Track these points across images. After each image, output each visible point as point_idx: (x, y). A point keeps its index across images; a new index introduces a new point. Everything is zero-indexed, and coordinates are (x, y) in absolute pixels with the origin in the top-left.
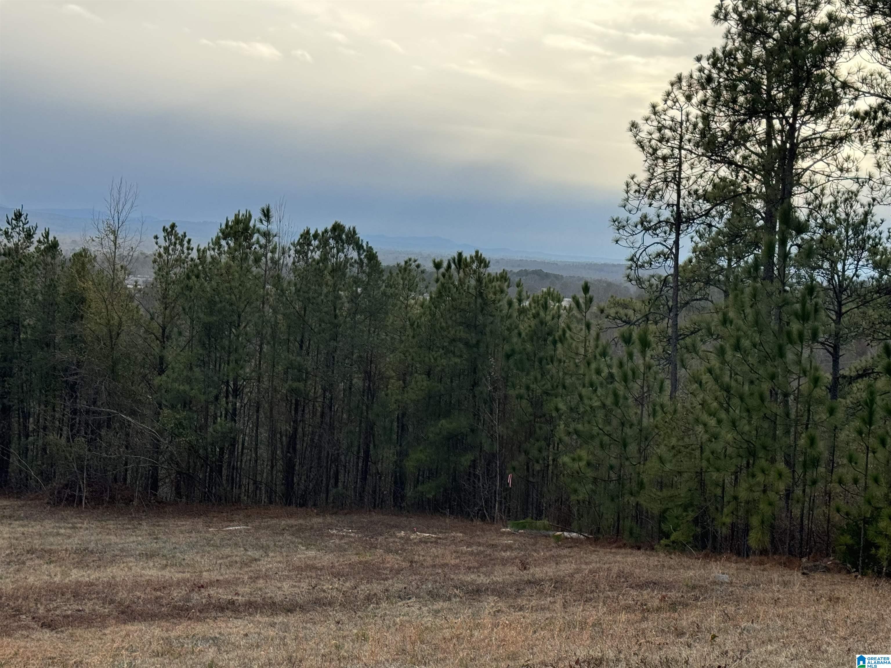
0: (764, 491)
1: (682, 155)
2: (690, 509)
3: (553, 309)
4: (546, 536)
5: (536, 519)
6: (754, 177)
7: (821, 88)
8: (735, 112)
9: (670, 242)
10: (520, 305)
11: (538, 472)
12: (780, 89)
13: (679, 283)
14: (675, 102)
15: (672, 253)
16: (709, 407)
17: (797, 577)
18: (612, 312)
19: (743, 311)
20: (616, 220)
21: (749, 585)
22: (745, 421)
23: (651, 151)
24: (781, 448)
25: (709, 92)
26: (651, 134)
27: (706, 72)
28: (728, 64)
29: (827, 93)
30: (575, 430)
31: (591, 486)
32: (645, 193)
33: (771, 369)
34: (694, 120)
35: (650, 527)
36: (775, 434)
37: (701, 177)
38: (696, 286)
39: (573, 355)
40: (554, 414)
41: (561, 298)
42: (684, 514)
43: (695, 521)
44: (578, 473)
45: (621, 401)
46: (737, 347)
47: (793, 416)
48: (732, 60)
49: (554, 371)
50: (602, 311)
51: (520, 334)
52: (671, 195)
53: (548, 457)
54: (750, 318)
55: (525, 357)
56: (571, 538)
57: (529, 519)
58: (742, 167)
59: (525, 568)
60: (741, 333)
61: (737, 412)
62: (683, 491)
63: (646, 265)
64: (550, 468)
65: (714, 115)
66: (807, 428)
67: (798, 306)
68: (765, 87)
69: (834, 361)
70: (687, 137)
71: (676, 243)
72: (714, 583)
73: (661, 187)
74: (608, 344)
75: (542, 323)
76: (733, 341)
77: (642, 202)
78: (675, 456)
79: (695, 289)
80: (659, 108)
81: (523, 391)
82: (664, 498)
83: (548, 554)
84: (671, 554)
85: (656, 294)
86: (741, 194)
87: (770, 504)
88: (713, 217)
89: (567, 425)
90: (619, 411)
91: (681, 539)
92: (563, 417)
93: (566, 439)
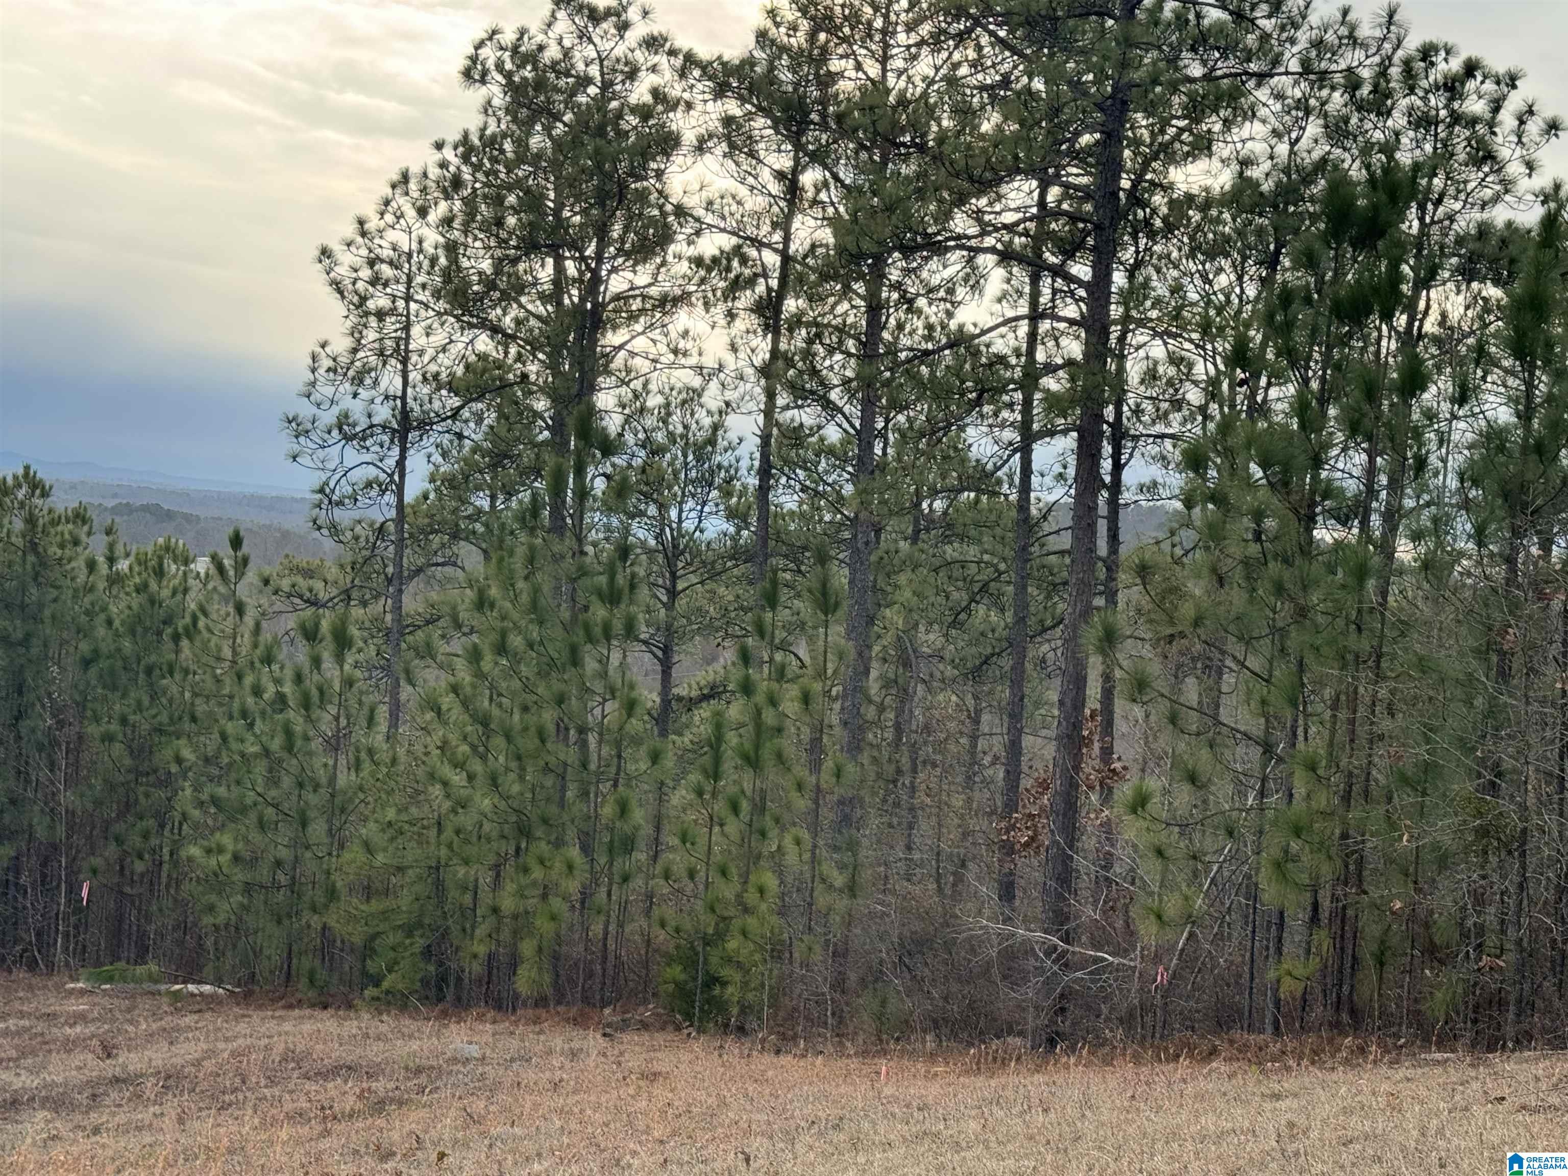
0: (544, 897)
1: (412, 312)
2: (417, 933)
3: (174, 576)
4: (153, 994)
5: (136, 963)
6: (535, 356)
7: (641, 214)
8: (503, 243)
9: (391, 463)
10: (111, 568)
11: (142, 875)
12: (577, 209)
13: (406, 535)
14: (398, 218)
15: (392, 481)
16: (454, 754)
17: (593, 1041)
18: (285, 584)
19: (512, 585)
20: (294, 419)
21: (512, 1060)
22: (512, 776)
23: (356, 299)
24: (573, 821)
25: (458, 205)
26: (356, 271)
27: (452, 169)
28: (489, 159)
29: (652, 220)
30: (212, 796)
31: (240, 898)
32: (345, 374)
33: (557, 686)
34: (432, 251)
35: (347, 968)
36: (563, 797)
37: (444, 350)
38: (436, 540)
39: (212, 662)
40: (174, 768)
41: (191, 557)
42: (408, 942)
43: (427, 953)
44: (216, 875)
45: (299, 743)
46: (501, 649)
47: (593, 767)
48: (496, 153)
49: (175, 689)
50: (266, 582)
51: (109, 622)
52: (391, 380)
53: (161, 848)
54: (525, 598)
55: (119, 663)
56: (201, 994)
57: (121, 965)
58: (513, 337)
59: (109, 1056)
60: (508, 624)
61: (502, 759)
62: (405, 900)
63: (347, 501)
64: (166, 867)
65: (466, 246)
66: (615, 785)
67: (603, 580)
68: (551, 205)
69: (663, 671)
70: (420, 279)
71: (401, 464)
72: (454, 1060)
73: (373, 364)
74: (277, 642)
75: (153, 601)
76: (493, 637)
77: (341, 388)
78: (392, 839)
79: (434, 546)
80: (371, 226)
81: (114, 727)
82: (372, 915)
83: (154, 1026)
84: (380, 1014)
85: (364, 553)
86: (512, 385)
87: (553, 918)
88: (466, 421)
89: (197, 789)
90: (294, 762)
91: (400, 986)
92: (190, 774)
93: (196, 813)
